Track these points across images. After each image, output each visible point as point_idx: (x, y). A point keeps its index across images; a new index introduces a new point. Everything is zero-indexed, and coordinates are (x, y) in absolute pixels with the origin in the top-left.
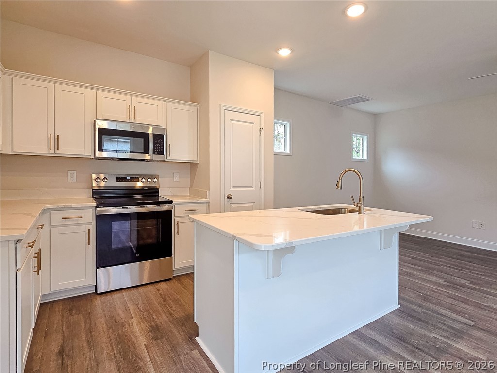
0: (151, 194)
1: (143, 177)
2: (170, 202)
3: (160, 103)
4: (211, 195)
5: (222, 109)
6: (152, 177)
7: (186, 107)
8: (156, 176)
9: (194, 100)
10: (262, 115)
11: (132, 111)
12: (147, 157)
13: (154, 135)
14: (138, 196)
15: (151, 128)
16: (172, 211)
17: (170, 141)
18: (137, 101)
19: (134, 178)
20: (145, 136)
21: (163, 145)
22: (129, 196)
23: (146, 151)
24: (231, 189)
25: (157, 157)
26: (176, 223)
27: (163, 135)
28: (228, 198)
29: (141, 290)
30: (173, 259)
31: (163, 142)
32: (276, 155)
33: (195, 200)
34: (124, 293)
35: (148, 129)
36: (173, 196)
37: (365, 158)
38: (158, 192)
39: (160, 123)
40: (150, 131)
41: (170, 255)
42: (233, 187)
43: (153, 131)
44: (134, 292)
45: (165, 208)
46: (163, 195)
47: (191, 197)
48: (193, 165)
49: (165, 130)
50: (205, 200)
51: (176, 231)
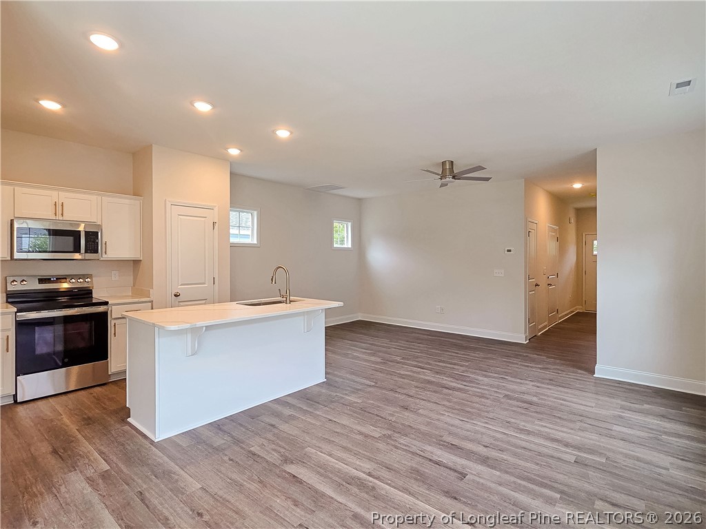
0: (83, 296)
1: (72, 277)
2: (106, 303)
3: (94, 198)
4: (155, 294)
5: (168, 204)
6: (84, 276)
7: (127, 201)
8: (90, 276)
9: (136, 193)
10: (216, 209)
11: (58, 207)
12: (77, 256)
13: (87, 233)
14: (63, 299)
15: (83, 225)
16: (107, 312)
17: (105, 237)
18: (64, 196)
19: (60, 279)
20: (76, 235)
21: (98, 243)
22: (49, 299)
23: (77, 250)
24: (179, 287)
25: (89, 256)
26: (113, 324)
27: (97, 233)
28: (176, 296)
29: (71, 396)
30: (109, 362)
31: (98, 239)
32: (233, 246)
33: (136, 300)
34: (50, 400)
35: (78, 225)
36: (108, 297)
37: (350, 246)
38: (92, 293)
39: (94, 218)
40: (81, 228)
41: (107, 358)
42: (182, 285)
43: (85, 228)
44: (64, 398)
45: (101, 309)
46: (97, 296)
47: (132, 297)
48: (136, 262)
49: (100, 226)
50: (148, 299)
51: (113, 332)
